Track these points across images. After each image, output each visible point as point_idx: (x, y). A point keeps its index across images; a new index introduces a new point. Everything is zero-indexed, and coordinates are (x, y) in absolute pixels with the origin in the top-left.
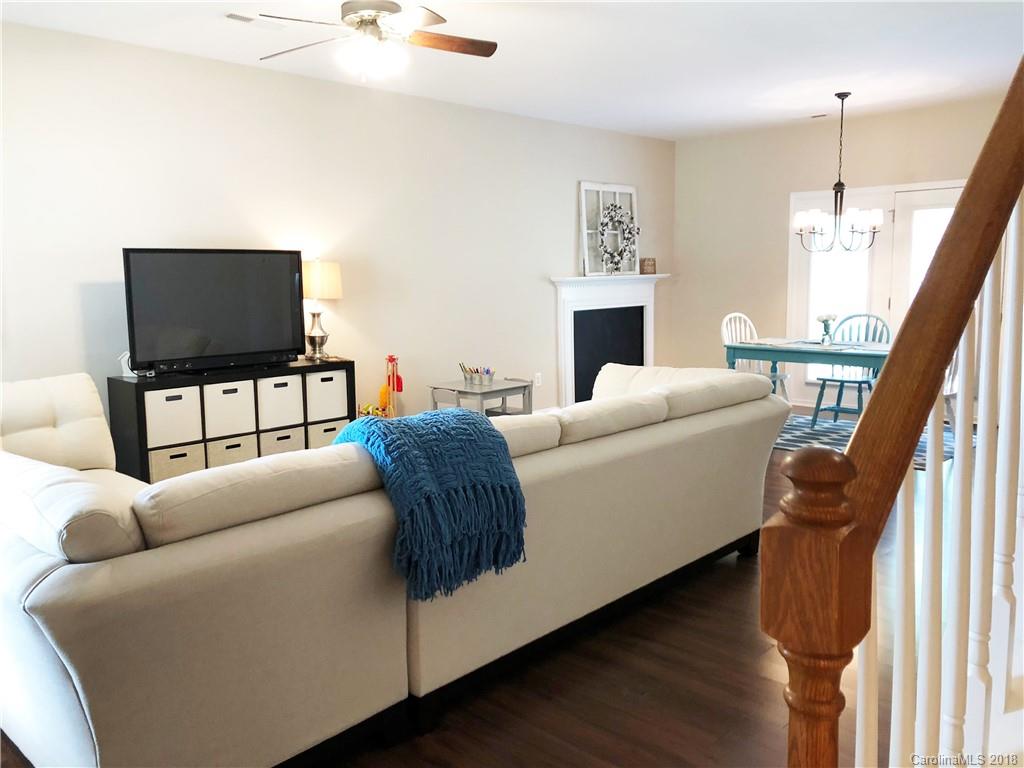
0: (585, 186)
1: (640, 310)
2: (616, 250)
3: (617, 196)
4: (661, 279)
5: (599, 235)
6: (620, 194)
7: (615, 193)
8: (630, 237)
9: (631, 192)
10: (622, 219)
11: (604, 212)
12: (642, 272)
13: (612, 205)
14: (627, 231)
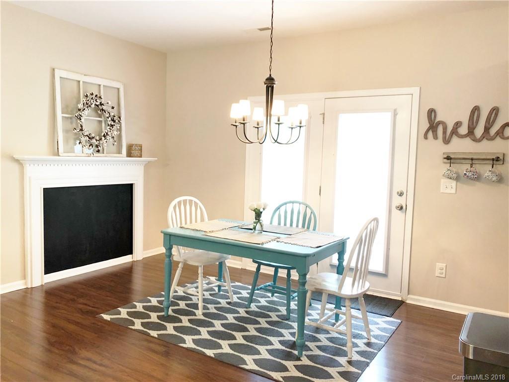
1: (129, 188)
2: (100, 134)
3: (102, 87)
4: (149, 162)
6: (105, 86)
7: (100, 85)
8: (112, 123)
9: (118, 87)
10: (104, 107)
11: (83, 100)
12: (129, 155)
13: (92, 94)
14: (110, 119)
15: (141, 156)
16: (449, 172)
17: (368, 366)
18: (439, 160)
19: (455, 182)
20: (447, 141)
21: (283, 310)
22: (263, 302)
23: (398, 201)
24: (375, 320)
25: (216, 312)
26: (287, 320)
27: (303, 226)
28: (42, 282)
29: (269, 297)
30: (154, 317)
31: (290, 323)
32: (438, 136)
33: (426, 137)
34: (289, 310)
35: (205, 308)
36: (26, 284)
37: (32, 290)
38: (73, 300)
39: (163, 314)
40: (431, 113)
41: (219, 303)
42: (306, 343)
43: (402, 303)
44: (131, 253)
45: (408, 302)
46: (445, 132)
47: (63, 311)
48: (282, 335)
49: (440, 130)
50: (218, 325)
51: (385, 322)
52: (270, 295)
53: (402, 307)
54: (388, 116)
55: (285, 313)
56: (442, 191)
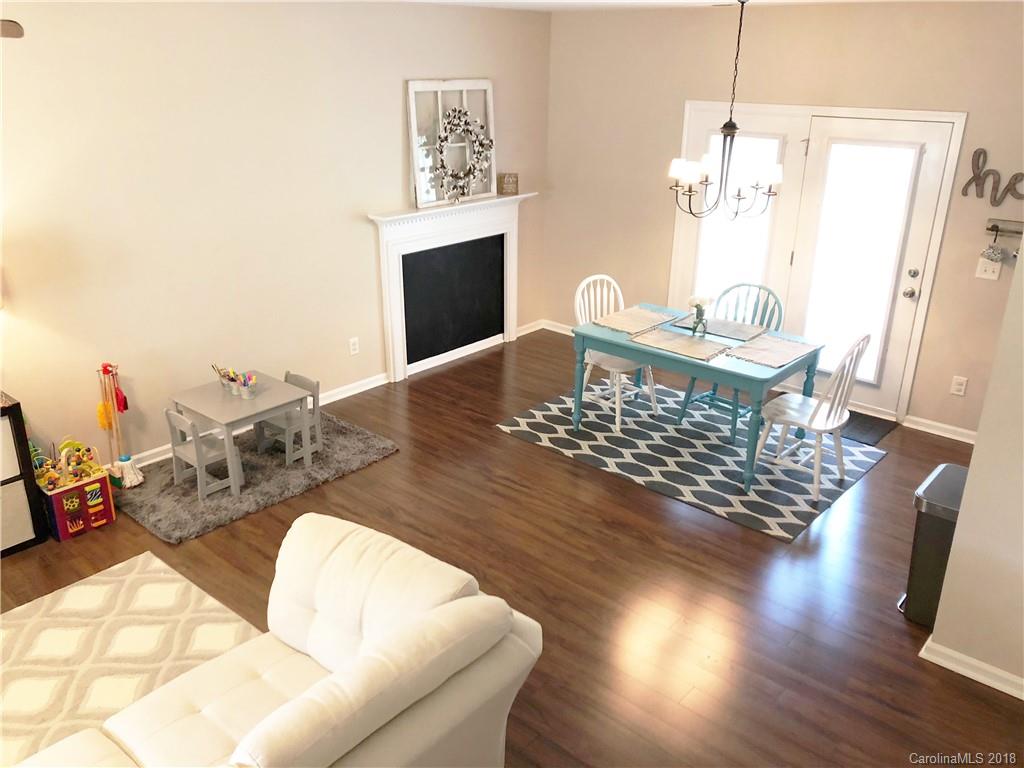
0: (414, 87)
1: (499, 241)
2: (463, 167)
3: (464, 93)
4: (525, 200)
5: (438, 153)
6: (468, 91)
7: (461, 92)
8: (481, 150)
9: (485, 88)
10: (470, 128)
11: (442, 122)
12: (501, 192)
13: (455, 111)
14: (477, 143)
15: (516, 193)
16: (992, 250)
17: (829, 507)
18: (980, 229)
19: (1000, 264)
20: (996, 202)
21: (726, 431)
22: (698, 416)
23: (908, 284)
24: (851, 449)
25: (636, 427)
26: (730, 444)
27: (761, 323)
28: (405, 374)
29: (705, 409)
30: (561, 431)
31: (735, 448)
32: (985, 193)
33: (965, 192)
34: (734, 431)
35: (624, 422)
36: (388, 377)
37: (395, 386)
38: (454, 403)
39: (571, 427)
40: (980, 156)
41: (639, 416)
42: (756, 475)
43: (895, 425)
44: (502, 331)
45: (905, 424)
46: (995, 188)
47: (449, 418)
48: (725, 464)
49: (989, 183)
50: (642, 446)
51: (864, 453)
52: (707, 407)
53: (895, 433)
54: (910, 155)
55: (728, 434)
56: (977, 276)
